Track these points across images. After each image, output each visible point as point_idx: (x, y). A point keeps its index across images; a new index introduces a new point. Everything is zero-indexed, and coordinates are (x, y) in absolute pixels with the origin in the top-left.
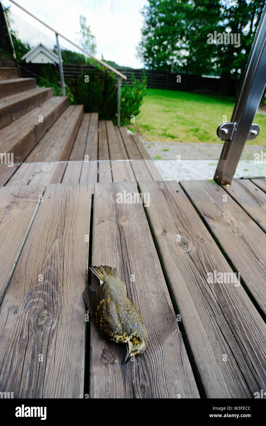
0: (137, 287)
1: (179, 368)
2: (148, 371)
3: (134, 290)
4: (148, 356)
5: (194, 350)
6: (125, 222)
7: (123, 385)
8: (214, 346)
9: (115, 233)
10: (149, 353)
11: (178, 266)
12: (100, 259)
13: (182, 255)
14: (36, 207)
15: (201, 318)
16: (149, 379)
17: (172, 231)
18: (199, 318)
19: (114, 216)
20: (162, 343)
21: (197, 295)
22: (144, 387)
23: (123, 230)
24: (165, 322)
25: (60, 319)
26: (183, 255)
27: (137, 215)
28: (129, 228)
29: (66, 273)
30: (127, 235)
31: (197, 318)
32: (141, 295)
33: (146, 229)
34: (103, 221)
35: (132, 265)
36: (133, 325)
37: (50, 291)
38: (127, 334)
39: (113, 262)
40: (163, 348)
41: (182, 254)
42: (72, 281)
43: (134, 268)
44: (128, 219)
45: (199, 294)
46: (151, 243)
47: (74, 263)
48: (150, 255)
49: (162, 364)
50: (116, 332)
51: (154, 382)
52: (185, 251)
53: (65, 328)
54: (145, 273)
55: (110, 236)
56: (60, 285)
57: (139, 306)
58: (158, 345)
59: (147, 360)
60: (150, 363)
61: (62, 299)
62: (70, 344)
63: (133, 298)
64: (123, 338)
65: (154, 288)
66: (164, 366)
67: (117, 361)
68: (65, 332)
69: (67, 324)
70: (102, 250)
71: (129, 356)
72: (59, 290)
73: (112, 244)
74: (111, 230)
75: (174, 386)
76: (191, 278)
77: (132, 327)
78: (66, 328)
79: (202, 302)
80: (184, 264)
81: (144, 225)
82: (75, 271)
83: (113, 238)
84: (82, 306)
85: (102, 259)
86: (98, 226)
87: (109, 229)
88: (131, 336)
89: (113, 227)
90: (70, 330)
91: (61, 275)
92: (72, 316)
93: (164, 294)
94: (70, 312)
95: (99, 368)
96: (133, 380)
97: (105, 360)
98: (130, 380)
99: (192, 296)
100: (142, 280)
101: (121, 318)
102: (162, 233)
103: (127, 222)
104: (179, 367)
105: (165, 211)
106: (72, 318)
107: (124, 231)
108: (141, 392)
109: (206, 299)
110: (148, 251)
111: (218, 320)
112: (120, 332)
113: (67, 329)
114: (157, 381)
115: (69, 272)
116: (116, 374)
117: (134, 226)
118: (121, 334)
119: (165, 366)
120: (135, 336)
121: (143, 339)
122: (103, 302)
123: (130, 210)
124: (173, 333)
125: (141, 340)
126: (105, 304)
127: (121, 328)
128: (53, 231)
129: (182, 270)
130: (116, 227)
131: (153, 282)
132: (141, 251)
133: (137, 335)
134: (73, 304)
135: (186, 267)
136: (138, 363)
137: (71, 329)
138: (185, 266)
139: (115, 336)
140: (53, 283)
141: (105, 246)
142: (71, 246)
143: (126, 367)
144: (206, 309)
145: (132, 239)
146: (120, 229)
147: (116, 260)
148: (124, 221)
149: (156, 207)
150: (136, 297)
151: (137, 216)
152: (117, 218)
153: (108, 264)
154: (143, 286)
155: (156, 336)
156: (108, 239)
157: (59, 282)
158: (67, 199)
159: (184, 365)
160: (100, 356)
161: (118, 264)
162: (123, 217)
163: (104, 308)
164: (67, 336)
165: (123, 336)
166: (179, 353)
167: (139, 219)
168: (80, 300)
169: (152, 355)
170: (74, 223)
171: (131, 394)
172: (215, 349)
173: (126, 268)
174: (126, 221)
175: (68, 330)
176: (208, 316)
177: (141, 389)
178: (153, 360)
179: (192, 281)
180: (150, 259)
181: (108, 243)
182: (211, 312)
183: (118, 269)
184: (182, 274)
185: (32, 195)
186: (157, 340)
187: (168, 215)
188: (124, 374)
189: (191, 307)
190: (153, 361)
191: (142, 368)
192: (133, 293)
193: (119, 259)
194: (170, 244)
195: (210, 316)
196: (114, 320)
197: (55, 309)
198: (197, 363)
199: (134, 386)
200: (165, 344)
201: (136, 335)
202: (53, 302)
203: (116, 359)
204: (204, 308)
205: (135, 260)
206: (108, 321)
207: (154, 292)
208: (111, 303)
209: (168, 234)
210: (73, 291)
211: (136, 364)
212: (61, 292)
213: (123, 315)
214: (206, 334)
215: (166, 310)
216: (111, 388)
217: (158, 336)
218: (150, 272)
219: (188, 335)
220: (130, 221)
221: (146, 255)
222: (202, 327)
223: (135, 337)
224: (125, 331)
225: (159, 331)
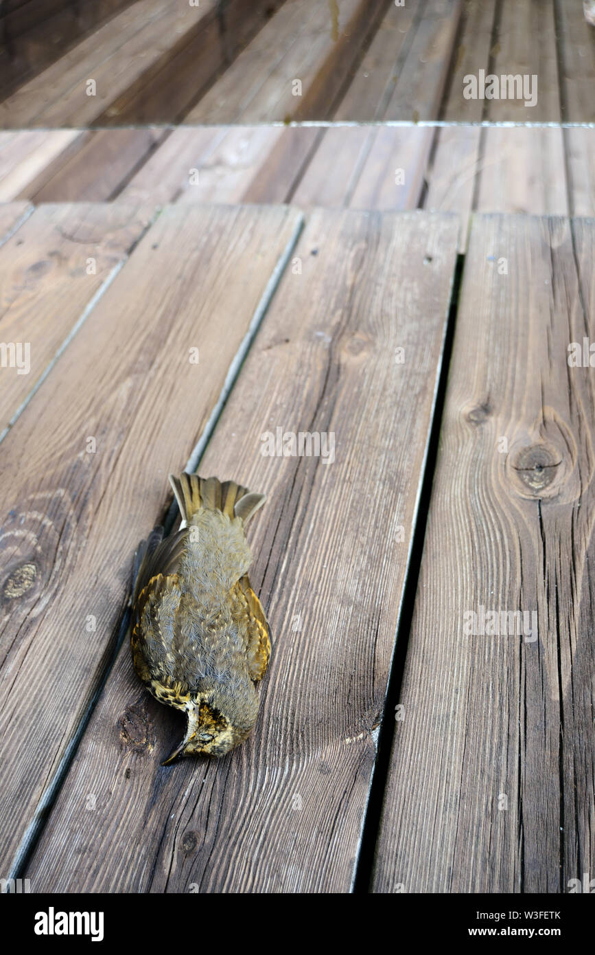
0: (301, 571)
1: (316, 841)
2: (222, 808)
3: (289, 576)
4: (241, 774)
5: (391, 815)
6: (356, 354)
7: (143, 811)
8: (466, 830)
9: (307, 384)
10: (249, 765)
11: (475, 538)
12: (227, 460)
13: (510, 507)
14: (107, 274)
15: (467, 730)
16: (218, 829)
17: (514, 413)
18: (461, 730)
19: (328, 330)
20: (298, 753)
21: (495, 654)
22: (195, 841)
23: (337, 380)
24: (338, 700)
25: (58, 597)
26: (517, 506)
27: (409, 334)
28: (364, 374)
29: (117, 481)
30: (345, 398)
31: (453, 725)
32: (300, 597)
33: (417, 390)
34: (287, 341)
35: (315, 500)
36: (211, 670)
37: (59, 518)
38: (188, 689)
39: (262, 476)
40: (294, 767)
41: (513, 501)
42: (123, 506)
43: (319, 508)
44: (371, 343)
45: (501, 655)
46: (414, 439)
47: (149, 455)
48: (394, 483)
49: (272, 807)
50: (157, 673)
51: (226, 840)
52: (527, 494)
53: (61, 622)
54: (345, 534)
55: (288, 392)
56: (90, 508)
57: (281, 627)
58: (285, 755)
59: (233, 781)
60: (239, 793)
61: (82, 549)
62: (57, 667)
63: (275, 598)
64: (174, 695)
65: (353, 588)
66: (275, 817)
67: (152, 750)
68: (58, 633)
69: (67, 616)
70: (244, 432)
71: (183, 749)
72: (83, 521)
73: (284, 417)
74: (300, 373)
75: (279, 876)
76: (504, 591)
77: (206, 674)
78: (62, 624)
79: (501, 684)
80: (502, 539)
81: (419, 374)
82: (144, 480)
83: (295, 401)
84: (124, 580)
85: (234, 461)
86: (265, 354)
87: (294, 368)
88: (198, 697)
89: (310, 365)
90: (71, 632)
91: (103, 481)
92: (88, 598)
93: (377, 615)
94: (87, 586)
95: (101, 748)
96: (174, 810)
97: (125, 736)
98: (167, 808)
99: (473, 652)
100: (326, 553)
101: (183, 638)
102: (473, 412)
103: (364, 355)
104: (317, 837)
105: (525, 335)
106: (86, 603)
107: (340, 382)
108: (180, 848)
109: (524, 677)
110: (393, 464)
111: (529, 760)
112: (168, 676)
113: (64, 626)
114: (235, 844)
115: (126, 479)
116: (139, 780)
117: (383, 374)
118: (169, 682)
119: (277, 818)
120: (207, 701)
121: (228, 720)
122: (156, 581)
123: (393, 312)
124: (348, 740)
125: (223, 721)
126: (158, 586)
127: (172, 668)
128: (129, 352)
129: (484, 556)
130: (320, 367)
131: (359, 569)
132: (368, 461)
133: (215, 703)
134: (102, 568)
135: (504, 551)
136: (205, 778)
137: (74, 630)
138: (503, 546)
139: (154, 683)
140: (75, 500)
141: (261, 421)
142: (160, 404)
143: (169, 776)
144: (505, 709)
145: (353, 415)
146: (332, 373)
147: (272, 471)
148: (355, 351)
149: (497, 316)
150: (284, 599)
151: (408, 340)
152: (337, 338)
153: (243, 480)
154: (321, 572)
155: (292, 728)
156: (278, 403)
157: (91, 500)
158: (205, 258)
159: (336, 839)
160: (116, 720)
161: (276, 484)
162: (357, 336)
163: (152, 597)
164: (58, 644)
165: (171, 691)
166: (337, 800)
167: (414, 349)
168: (125, 562)
169: (253, 774)
170: (194, 336)
171: (153, 839)
172: (465, 840)
173: (293, 503)
174: (361, 349)
175: (67, 630)
176: (496, 736)
177: (185, 842)
178: (251, 789)
179: (504, 603)
180: (386, 491)
181: (271, 412)
182: (517, 724)
183: (267, 500)
184: (474, 569)
185: (110, 236)
186: (288, 742)
187: (530, 353)
188: (157, 786)
189: (451, 685)
190: (248, 791)
191: (208, 795)
192: (279, 585)
193: (284, 471)
194: (483, 456)
195: (505, 736)
196: (159, 637)
197: (56, 569)
198: (380, 850)
199: (168, 827)
200: (305, 763)
201: (212, 700)
202: (57, 549)
203: (153, 745)
204: (497, 705)
205: (332, 485)
206: (144, 635)
207: (345, 601)
208: (171, 590)
209: (494, 422)
210: (117, 533)
211: (199, 779)
212: (84, 530)
213: (188, 632)
214: (456, 785)
215: (361, 666)
216: (111, 806)
217: (297, 731)
218: (363, 535)
219: (395, 765)
220: (375, 351)
221: (379, 476)
222: (457, 759)
223: (208, 706)
224: (182, 678)
225: (307, 719)
